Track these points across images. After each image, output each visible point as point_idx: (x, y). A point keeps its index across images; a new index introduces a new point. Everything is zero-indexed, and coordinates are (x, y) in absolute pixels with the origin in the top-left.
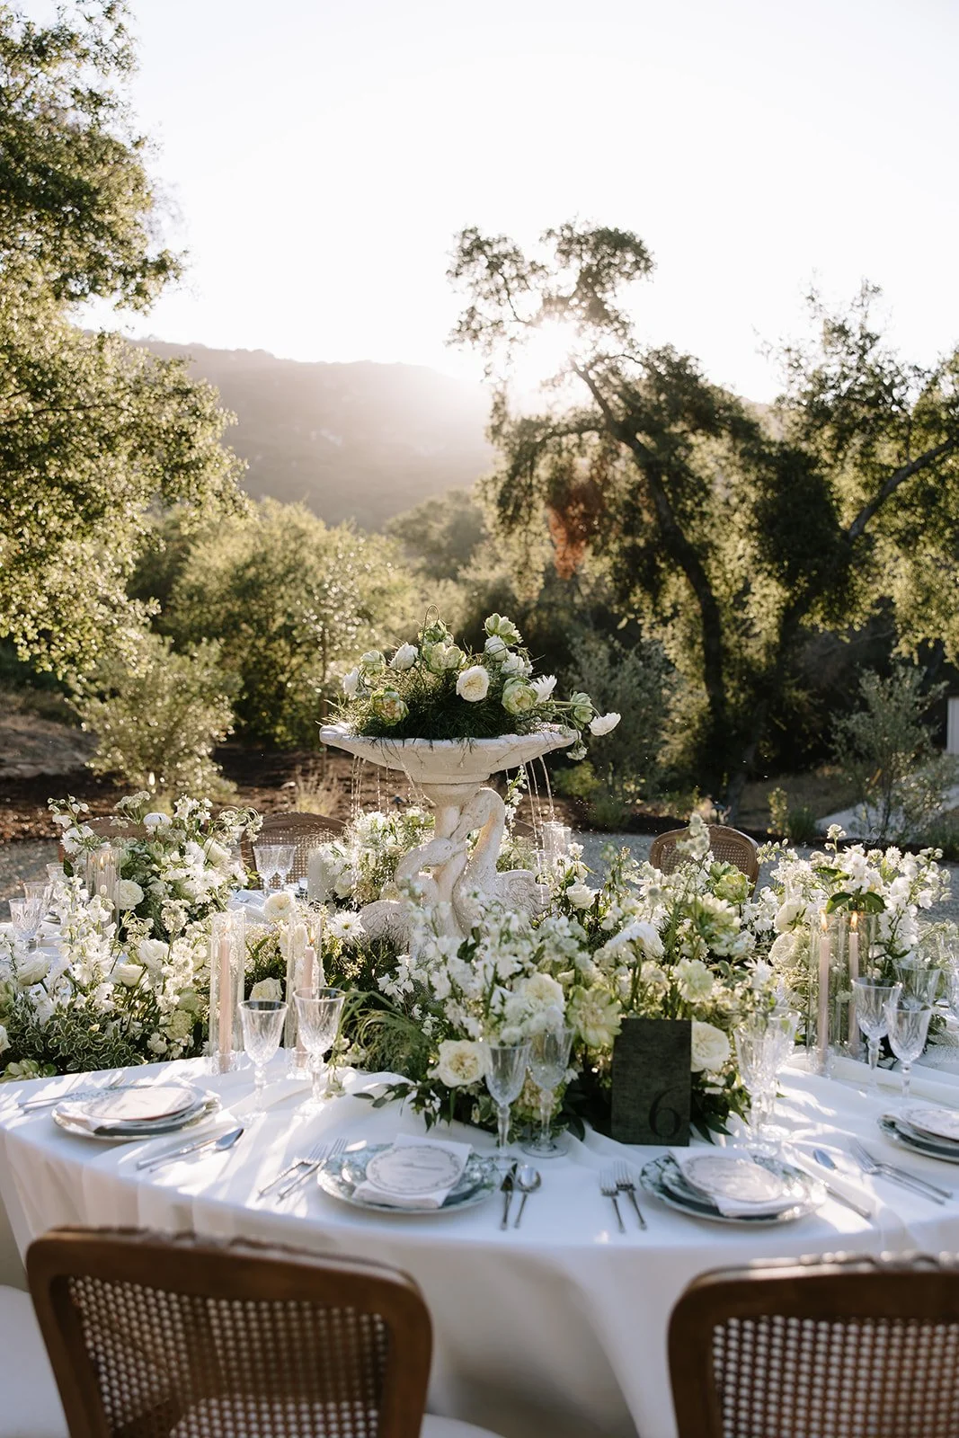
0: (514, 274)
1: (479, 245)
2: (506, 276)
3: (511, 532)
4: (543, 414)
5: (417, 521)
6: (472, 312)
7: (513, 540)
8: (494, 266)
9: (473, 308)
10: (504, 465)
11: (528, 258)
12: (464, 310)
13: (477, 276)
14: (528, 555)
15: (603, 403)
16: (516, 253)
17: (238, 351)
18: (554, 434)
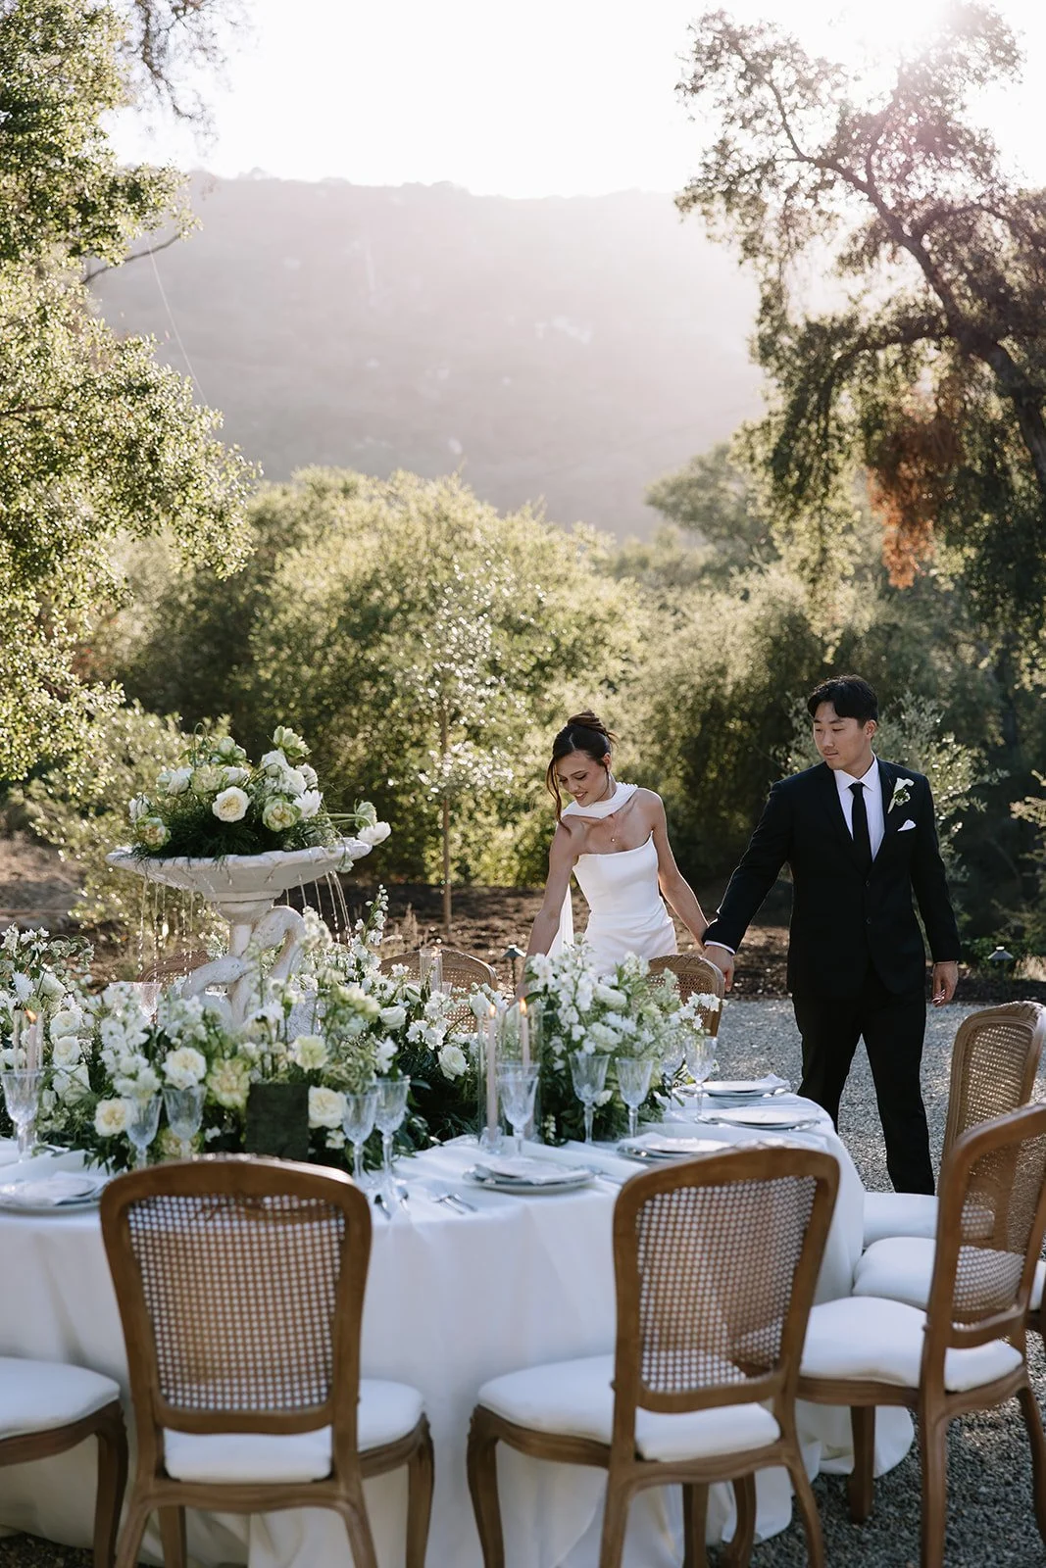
0: (793, 78)
1: (733, 41)
2: (780, 84)
3: (796, 513)
4: (842, 310)
5: (701, 484)
6: (723, 148)
7: (800, 525)
8: (755, 73)
9: (724, 143)
10: (780, 402)
11: (812, 55)
12: (708, 147)
13: (730, 89)
14: (824, 550)
15: (943, 290)
16: (793, 47)
17: (407, 186)
18: (863, 344)
